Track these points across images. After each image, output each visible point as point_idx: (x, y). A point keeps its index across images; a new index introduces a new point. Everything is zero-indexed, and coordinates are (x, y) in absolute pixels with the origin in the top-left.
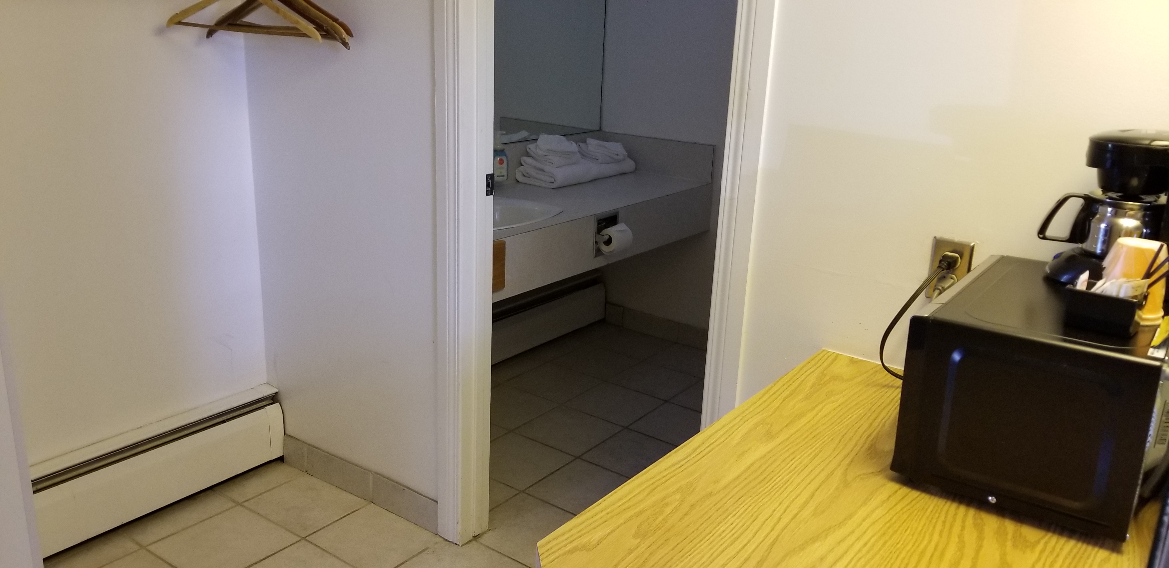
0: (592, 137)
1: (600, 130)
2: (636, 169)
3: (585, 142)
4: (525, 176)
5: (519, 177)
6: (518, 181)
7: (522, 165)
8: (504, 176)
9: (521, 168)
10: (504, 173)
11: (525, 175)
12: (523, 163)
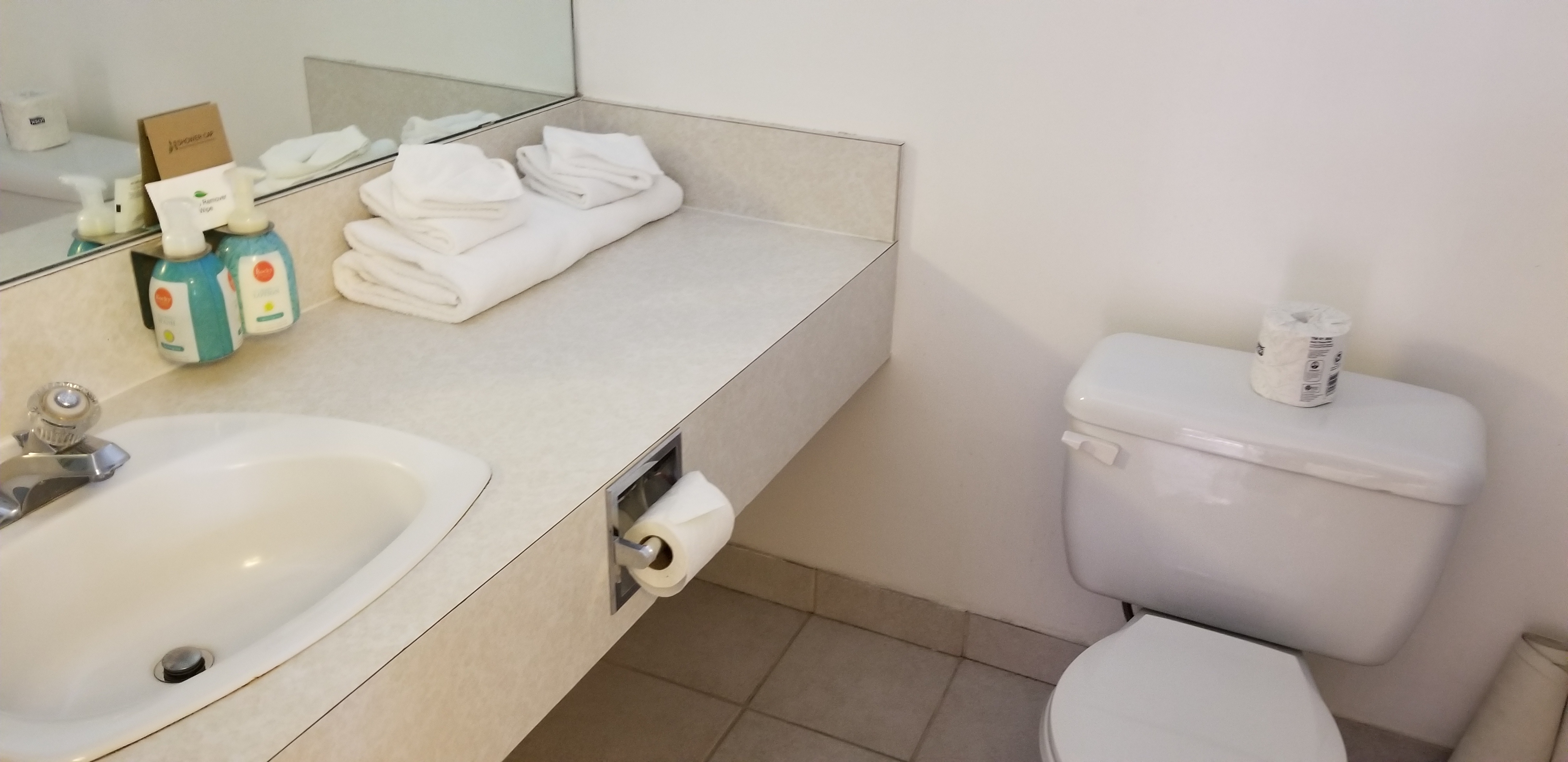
0: (559, 124)
1: (577, 95)
2: (685, 202)
3: (537, 139)
4: (364, 280)
5: (346, 284)
6: (343, 297)
7: (351, 248)
8: (281, 315)
9: (347, 258)
10: (282, 303)
11: (366, 279)
12: (352, 242)
